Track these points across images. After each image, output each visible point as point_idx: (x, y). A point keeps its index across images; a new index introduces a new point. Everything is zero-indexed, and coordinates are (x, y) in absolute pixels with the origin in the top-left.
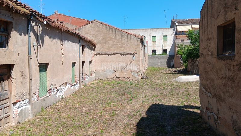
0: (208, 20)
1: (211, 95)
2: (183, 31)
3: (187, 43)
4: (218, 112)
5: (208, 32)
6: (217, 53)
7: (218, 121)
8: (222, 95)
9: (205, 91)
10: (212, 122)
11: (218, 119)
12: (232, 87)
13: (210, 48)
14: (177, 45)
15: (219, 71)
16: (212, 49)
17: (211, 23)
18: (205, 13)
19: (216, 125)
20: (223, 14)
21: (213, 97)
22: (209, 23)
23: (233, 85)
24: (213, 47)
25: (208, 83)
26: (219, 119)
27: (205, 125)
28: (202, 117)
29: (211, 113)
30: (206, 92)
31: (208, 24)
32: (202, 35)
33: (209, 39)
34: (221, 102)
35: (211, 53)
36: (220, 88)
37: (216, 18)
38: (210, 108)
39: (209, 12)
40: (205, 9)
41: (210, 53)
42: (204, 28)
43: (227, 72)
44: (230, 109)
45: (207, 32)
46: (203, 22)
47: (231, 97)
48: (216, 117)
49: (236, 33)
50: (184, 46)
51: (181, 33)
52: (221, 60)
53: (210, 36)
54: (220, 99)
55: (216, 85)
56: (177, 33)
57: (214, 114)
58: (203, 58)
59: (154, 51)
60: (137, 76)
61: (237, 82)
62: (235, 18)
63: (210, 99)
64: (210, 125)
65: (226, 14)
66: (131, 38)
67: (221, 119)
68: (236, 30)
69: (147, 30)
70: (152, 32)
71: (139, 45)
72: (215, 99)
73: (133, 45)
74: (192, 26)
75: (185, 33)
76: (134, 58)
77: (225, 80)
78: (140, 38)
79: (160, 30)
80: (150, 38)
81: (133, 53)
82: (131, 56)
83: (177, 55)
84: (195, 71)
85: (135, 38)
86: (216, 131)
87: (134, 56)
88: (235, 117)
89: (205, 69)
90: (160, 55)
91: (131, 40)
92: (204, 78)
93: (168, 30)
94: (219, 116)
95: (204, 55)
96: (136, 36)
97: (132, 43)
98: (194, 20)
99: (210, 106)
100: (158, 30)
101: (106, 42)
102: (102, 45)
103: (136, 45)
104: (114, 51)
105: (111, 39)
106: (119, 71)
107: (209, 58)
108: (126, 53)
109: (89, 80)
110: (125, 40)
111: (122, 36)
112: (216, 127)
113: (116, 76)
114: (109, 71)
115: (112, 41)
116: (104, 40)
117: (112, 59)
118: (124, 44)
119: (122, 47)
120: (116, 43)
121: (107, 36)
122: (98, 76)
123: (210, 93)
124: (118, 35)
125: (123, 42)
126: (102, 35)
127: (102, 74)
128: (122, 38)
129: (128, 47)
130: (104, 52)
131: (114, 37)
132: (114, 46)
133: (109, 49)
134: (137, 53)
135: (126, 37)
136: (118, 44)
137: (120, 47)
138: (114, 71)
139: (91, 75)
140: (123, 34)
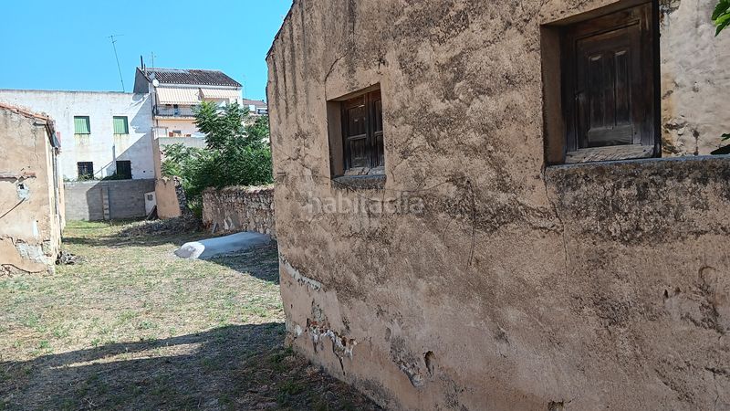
0: (294, 81)
1: (318, 285)
2: (176, 106)
3: (195, 140)
4: (344, 327)
5: (300, 116)
6: (332, 173)
7: (347, 351)
8: (354, 278)
9: (298, 276)
10: (326, 359)
11: (345, 345)
12: (382, 258)
13: (307, 160)
15: (340, 220)
16: (315, 163)
17: (307, 92)
18: (284, 62)
19: (341, 360)
20: (344, 71)
21: (327, 288)
22: (298, 92)
23: (386, 250)
24: (318, 156)
25: (307, 252)
26: (347, 343)
27: (308, 371)
28: (294, 350)
29: (322, 332)
30: (304, 279)
31: (295, 93)
32: (280, 123)
33: (301, 135)
34: (353, 300)
35: (313, 171)
36: (345, 261)
37: (322, 78)
38: (317, 320)
39: (297, 62)
40: (283, 51)
41: (308, 172)
42: (282, 102)
43: (366, 220)
44: (380, 312)
45: (294, 114)
46: (280, 86)
47: (381, 280)
48: (339, 342)
49: (385, 122)
50: (184, 151)
51: (172, 111)
52: (344, 190)
53: (305, 127)
54: (345, 291)
55: (333, 256)
56: (156, 110)
57: (333, 335)
58: (287, 185)
59: (86, 169)
60: (41, 257)
61: (394, 244)
62: (378, 84)
63: (316, 295)
64: (322, 368)
65: (352, 71)
66: (6, 121)
67: (355, 343)
68: (384, 114)
69: (54, 94)
70: (73, 103)
71: (41, 147)
72: (334, 292)
73: (16, 146)
74: (200, 91)
75: (182, 111)
76: (23, 194)
77: (360, 239)
78: (45, 122)
79: (101, 96)
80: (68, 122)
81: (17, 174)
82: (13, 186)
83: (165, 179)
84: (226, 224)
85: (21, 121)
86: (342, 379)
87: (22, 187)
88: (396, 330)
89: (295, 215)
90: (107, 178)
91: (10, 129)
92: (292, 241)
93: (129, 99)
94: (348, 338)
95: (290, 177)
96: (27, 115)
97: (11, 139)
98: (207, 73)
99: (317, 313)
100: (95, 96)
103: (28, 149)
107: (308, 185)
112: (342, 367)
123: (317, 279)
134: (33, 176)
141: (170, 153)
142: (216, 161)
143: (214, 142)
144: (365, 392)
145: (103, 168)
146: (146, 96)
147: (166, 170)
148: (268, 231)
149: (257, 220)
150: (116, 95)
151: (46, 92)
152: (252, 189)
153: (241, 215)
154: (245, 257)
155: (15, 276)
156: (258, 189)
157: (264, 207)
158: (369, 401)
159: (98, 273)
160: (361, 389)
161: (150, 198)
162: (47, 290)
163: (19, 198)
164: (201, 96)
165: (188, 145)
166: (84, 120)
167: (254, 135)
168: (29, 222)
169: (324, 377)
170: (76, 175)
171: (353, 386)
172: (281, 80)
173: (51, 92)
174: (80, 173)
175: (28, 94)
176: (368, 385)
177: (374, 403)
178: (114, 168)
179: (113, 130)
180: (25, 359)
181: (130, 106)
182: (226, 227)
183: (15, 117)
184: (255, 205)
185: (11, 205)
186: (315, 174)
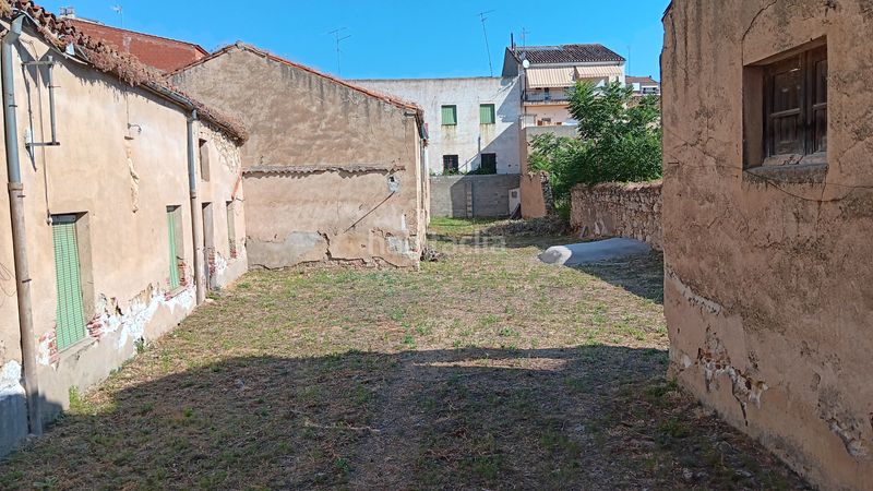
0: (699, 45)
1: (717, 307)
2: (547, 90)
3: (566, 127)
4: (751, 365)
5: (703, 90)
6: (745, 162)
7: (752, 395)
8: (769, 303)
9: (689, 294)
10: (721, 402)
11: (750, 388)
12: (813, 277)
13: (710, 145)
14: (529, 139)
15: (753, 224)
16: (722, 149)
17: (715, 56)
18: (686, 21)
19: (743, 407)
20: (771, 24)
21: (729, 312)
22: (704, 57)
23: (821, 268)
24: (726, 140)
25: (703, 264)
26: (753, 386)
27: (697, 411)
28: (680, 385)
29: (718, 367)
30: (697, 298)
31: (699, 58)
32: (676, 99)
33: (704, 112)
34: (766, 331)
35: (718, 160)
36: (757, 280)
37: (738, 36)
38: (712, 351)
39: (704, 18)
40: (686, 7)
41: (711, 162)
42: (680, 73)
43: (793, 225)
44: (805, 351)
45: (696, 86)
46: (678, 52)
47: (809, 309)
48: (742, 383)
49: (830, 90)
50: (553, 141)
51: (542, 95)
52: (762, 185)
53: (710, 103)
54: (755, 318)
55: (739, 271)
56: (525, 95)
57: (733, 373)
58: (680, 178)
59: (451, 162)
60: (407, 252)
61: (834, 260)
62: (824, 37)
63: (712, 320)
64: (715, 411)
65: (784, 23)
66: (379, 112)
67: (765, 387)
68: (830, 79)
69: (423, 83)
70: (441, 91)
71: (410, 139)
72: (738, 319)
73: (388, 137)
74: (576, 70)
75: (553, 95)
76: (394, 187)
77: (782, 251)
78: (414, 112)
79: (468, 83)
80: (436, 111)
81: (388, 166)
82: (384, 179)
83: (531, 173)
84: (597, 227)
85: (393, 111)
86: (744, 429)
87: (393, 180)
88: (829, 377)
89: (689, 216)
90: (471, 173)
91: (383, 120)
92: (683, 250)
93: (497, 85)
94: (755, 378)
95: (685, 168)
96: (399, 105)
97: (383, 130)
98: (584, 48)
99: (713, 343)
100: (463, 83)
101: (285, 128)
102: (270, 137)
103: (399, 140)
104: (319, 160)
105: (305, 115)
106: (340, 236)
107: (709, 179)
108: (363, 169)
109: (228, 272)
110: (356, 121)
111: (346, 104)
112: (745, 415)
113: (328, 254)
114: (301, 236)
115: (309, 123)
116: (276, 120)
117: (311, 190)
118: (355, 135)
119: (348, 145)
120: (326, 130)
121: (289, 106)
122: (259, 255)
123: (715, 299)
124: (333, 102)
125: (352, 125)
126: (268, 102)
127: (276, 247)
128: (345, 112)
129: (370, 145)
130: (278, 166)
131: (314, 109)
132: (318, 142)
133: (299, 155)
134: (403, 169)
135: (362, 107)
136: (334, 134)
137: (339, 146)
138: (322, 238)
139: (233, 254)
140: (350, 96)
141: (538, 145)
142: (589, 152)
143: (588, 130)
144: (775, 452)
145: (467, 162)
146: (515, 80)
147: (533, 164)
148: (648, 238)
149: (635, 224)
150: (484, 81)
151: (416, 80)
152: (631, 186)
153: (615, 217)
154: (619, 268)
155: (384, 269)
156: (639, 186)
157: (644, 208)
158: (780, 463)
159: (460, 272)
160: (771, 447)
161: (514, 195)
162: (412, 285)
163: (390, 190)
164: (576, 76)
165: (557, 135)
166: (451, 109)
167: (637, 119)
168: (397, 215)
169: (716, 423)
170: (442, 169)
171: (758, 441)
172: (680, 44)
173: (420, 81)
174: (446, 167)
175: (400, 83)
176: (780, 444)
177: (787, 467)
178: (479, 161)
179: (479, 120)
180: (390, 352)
181: (498, 93)
182: (597, 231)
183: (388, 108)
184: (633, 206)
185: (382, 198)
186: (720, 163)
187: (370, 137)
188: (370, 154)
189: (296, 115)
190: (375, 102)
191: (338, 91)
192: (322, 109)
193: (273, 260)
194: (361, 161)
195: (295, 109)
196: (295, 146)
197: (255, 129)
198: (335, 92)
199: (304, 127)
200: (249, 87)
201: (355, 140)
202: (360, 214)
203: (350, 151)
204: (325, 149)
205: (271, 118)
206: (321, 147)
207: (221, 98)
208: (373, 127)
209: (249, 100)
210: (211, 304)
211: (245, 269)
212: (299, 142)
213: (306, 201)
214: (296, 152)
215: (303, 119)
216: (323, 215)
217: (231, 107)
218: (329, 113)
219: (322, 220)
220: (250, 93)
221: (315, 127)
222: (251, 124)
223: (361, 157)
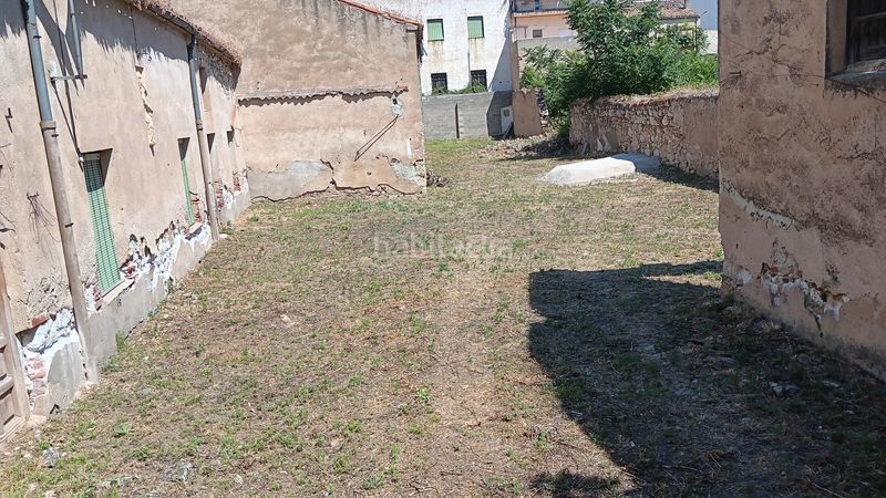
1: (787, 221)
4: (829, 278)
6: (828, 69)
7: (829, 307)
8: (855, 216)
9: (751, 207)
10: (793, 314)
11: (825, 300)
13: (783, 53)
15: (835, 135)
16: (799, 56)
19: (817, 319)
21: (805, 224)
24: (804, 47)
25: (769, 178)
26: (831, 299)
28: (738, 300)
29: (786, 281)
33: (775, 18)
34: (849, 243)
35: (791, 68)
38: (779, 266)
41: (783, 70)
48: (816, 296)
50: (547, 54)
52: (850, 93)
53: (783, 7)
54: (836, 231)
55: (817, 184)
56: (514, 6)
57: (805, 285)
58: (742, 89)
59: (439, 80)
60: (415, 178)
63: (781, 233)
64: (782, 324)
66: (378, 28)
67: (845, 299)
70: (426, 4)
71: (412, 57)
72: (815, 232)
73: (388, 56)
75: (544, 4)
76: (398, 110)
77: (874, 162)
78: (416, 27)
81: (390, 88)
82: (386, 100)
83: (525, 90)
84: (599, 143)
85: (393, 27)
86: (818, 341)
87: (395, 102)
89: (753, 128)
90: (461, 91)
91: (382, 37)
92: (745, 164)
94: (835, 290)
95: (749, 77)
96: (399, 21)
97: (384, 48)
99: (780, 258)
101: (280, 50)
102: (264, 61)
103: (403, 59)
104: (318, 84)
105: (300, 35)
106: (344, 164)
107: (781, 88)
108: (365, 93)
109: (235, 207)
110: (354, 39)
111: (342, 21)
112: (819, 326)
113: (333, 182)
114: (304, 166)
115: (304, 44)
116: (270, 41)
117: (312, 116)
118: (354, 55)
119: (347, 67)
120: (322, 50)
121: (282, 26)
122: (261, 187)
123: (784, 213)
124: (329, 19)
125: (350, 45)
126: (259, 22)
127: (280, 178)
128: (342, 30)
129: (369, 66)
130: (274, 92)
131: (309, 28)
132: (315, 64)
133: (295, 79)
134: (406, 90)
135: (359, 24)
136: (330, 54)
137: (338, 68)
138: (325, 166)
139: (238, 186)
140: (346, 13)
141: (532, 58)
144: (857, 362)
148: (657, 153)
149: (642, 139)
152: (637, 99)
153: (620, 133)
155: (392, 197)
158: (864, 373)
159: (470, 196)
160: (852, 358)
161: (506, 114)
163: (393, 114)
168: (402, 139)
169: (785, 335)
170: (431, 89)
171: (836, 352)
174: (434, 86)
176: (863, 353)
177: (872, 376)
178: (469, 79)
179: (467, 34)
182: (599, 148)
183: (387, 24)
184: (641, 120)
185: (386, 122)
186: (796, 72)
187: (370, 56)
188: (371, 75)
189: (289, 35)
190: (373, 18)
191: (333, 7)
192: (317, 27)
193: (276, 191)
194: (361, 83)
195: (289, 30)
196: (291, 69)
197: (248, 53)
198: (329, 6)
199: (299, 48)
200: (238, 8)
201: (354, 60)
202: (363, 140)
203: (349, 72)
204: (323, 71)
205: (264, 40)
206: (318, 69)
207: (210, 20)
208: (372, 46)
209: (239, 21)
210: (228, 239)
211: (247, 202)
212: (295, 65)
213: (307, 129)
214: (293, 75)
215: (298, 41)
216: (325, 143)
217: (222, 30)
218: (325, 32)
219: (325, 148)
220: (239, 14)
221: (310, 48)
222: (243, 48)
223: (361, 79)
